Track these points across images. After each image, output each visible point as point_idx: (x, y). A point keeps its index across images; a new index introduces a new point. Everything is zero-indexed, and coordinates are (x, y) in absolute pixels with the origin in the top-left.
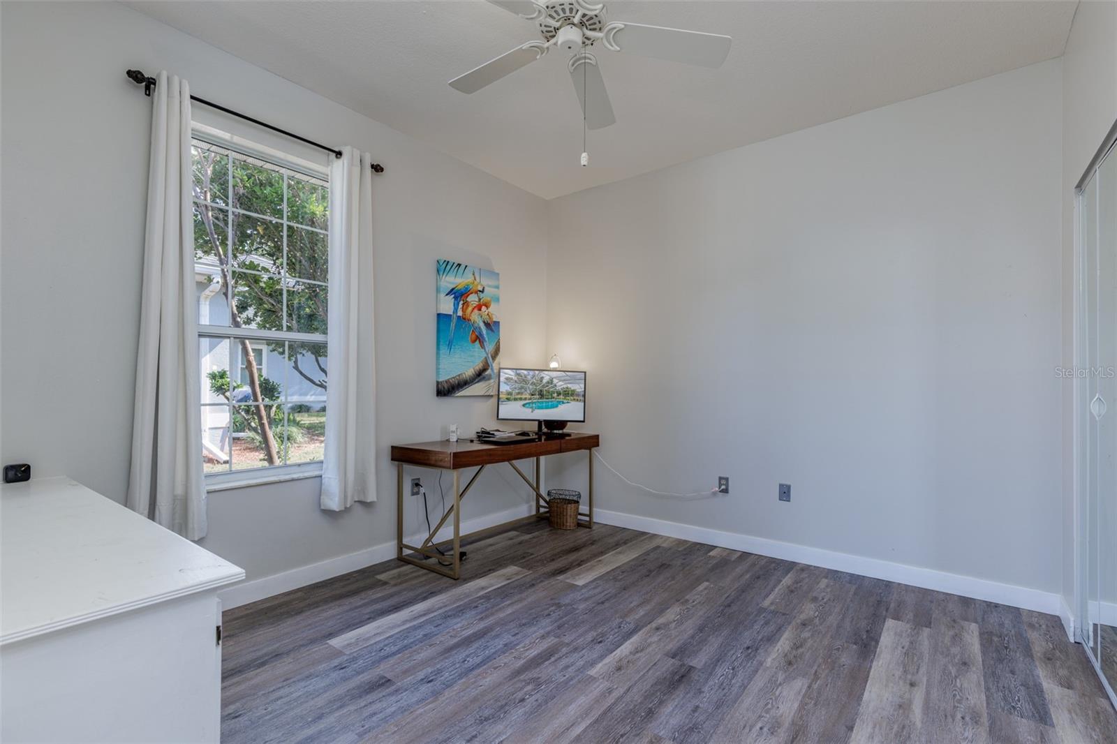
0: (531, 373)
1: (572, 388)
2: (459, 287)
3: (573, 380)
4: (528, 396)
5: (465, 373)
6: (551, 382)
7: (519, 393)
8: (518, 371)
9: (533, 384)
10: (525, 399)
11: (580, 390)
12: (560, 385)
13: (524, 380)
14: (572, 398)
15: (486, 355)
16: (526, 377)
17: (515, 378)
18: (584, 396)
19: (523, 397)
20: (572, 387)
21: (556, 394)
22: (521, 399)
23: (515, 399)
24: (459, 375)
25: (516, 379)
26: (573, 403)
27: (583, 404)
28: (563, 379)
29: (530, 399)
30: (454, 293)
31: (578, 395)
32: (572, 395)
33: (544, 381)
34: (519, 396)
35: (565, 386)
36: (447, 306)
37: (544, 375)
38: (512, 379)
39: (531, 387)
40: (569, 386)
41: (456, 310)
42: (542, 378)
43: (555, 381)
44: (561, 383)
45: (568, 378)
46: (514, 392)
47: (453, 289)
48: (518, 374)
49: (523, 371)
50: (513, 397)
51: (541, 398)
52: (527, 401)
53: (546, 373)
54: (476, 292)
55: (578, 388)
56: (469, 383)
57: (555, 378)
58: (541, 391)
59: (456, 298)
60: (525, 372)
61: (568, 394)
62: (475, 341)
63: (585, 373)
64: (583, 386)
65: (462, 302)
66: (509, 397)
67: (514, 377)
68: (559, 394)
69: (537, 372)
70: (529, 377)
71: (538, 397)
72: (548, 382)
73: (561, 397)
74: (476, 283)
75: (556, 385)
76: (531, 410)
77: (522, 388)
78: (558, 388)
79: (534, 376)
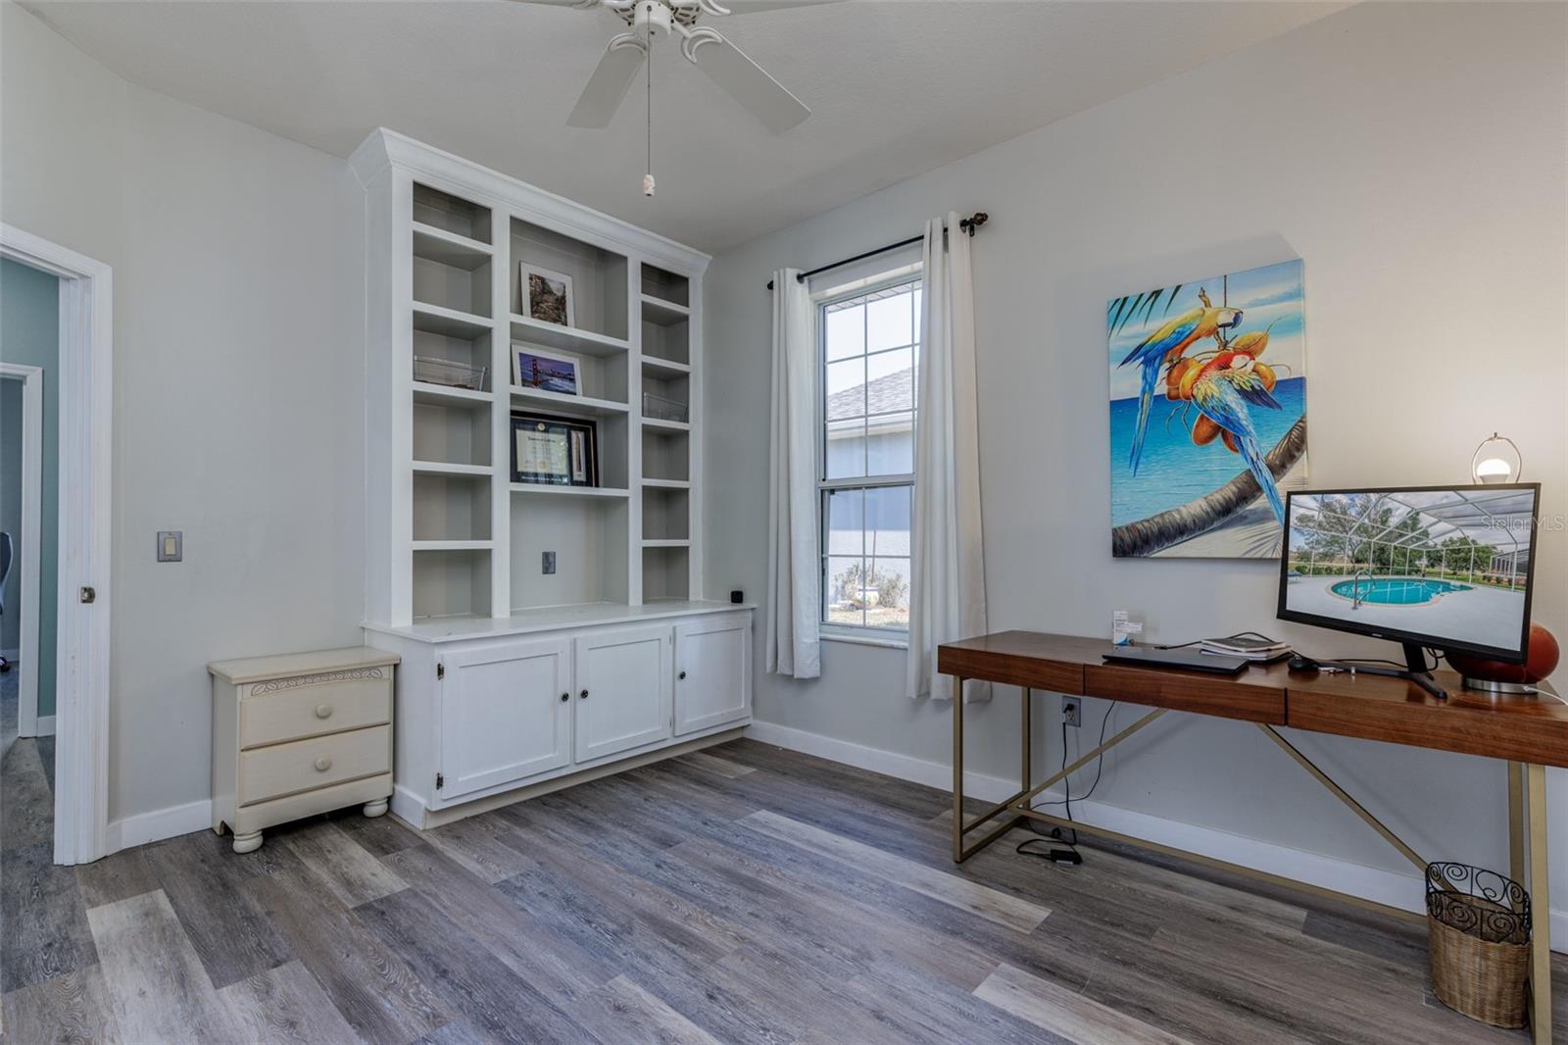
0: (1359, 499)
1: (1482, 543)
2: (1159, 336)
3: (1491, 514)
4: (1347, 565)
5: (1178, 511)
6: (1412, 522)
7: (1325, 556)
8: (1329, 498)
9: (1363, 530)
10: (1340, 572)
11: (1511, 548)
12: (1441, 533)
13: (1338, 521)
14: (1479, 573)
15: (1249, 466)
16: (1344, 513)
17: (1318, 516)
18: (1528, 568)
19: (1335, 565)
20: (1481, 537)
21: (1424, 561)
22: (1329, 571)
23: (1317, 572)
24: (1162, 515)
25: (1321, 518)
26: (1482, 591)
27: (1522, 595)
28: (1448, 512)
29: (1352, 572)
30: (1145, 354)
31: (1502, 564)
32: (1480, 563)
33: (1394, 521)
34: (1326, 564)
35: (1457, 535)
36: (1128, 382)
37: (1390, 505)
38: (1310, 519)
39: (1356, 539)
40: (1471, 533)
41: (1149, 385)
42: (1389, 511)
43: (1425, 520)
44: (1443, 526)
45: (1469, 509)
46: (1314, 552)
47: (1141, 347)
48: (1327, 506)
49: (1338, 496)
50: (1311, 565)
51: (1381, 571)
52: (1345, 578)
53: (1399, 496)
54: (1213, 332)
55: (1507, 540)
56: (1192, 531)
57: (1425, 510)
58: (1382, 550)
59: (1147, 363)
60: (1344, 499)
61: (1465, 560)
62: (1211, 437)
63: (1536, 487)
64: (1524, 534)
65: (1167, 365)
66: (1302, 563)
67: (1316, 513)
68: (1435, 559)
69: (1373, 497)
70: (1353, 512)
71: (1372, 566)
72: (1404, 525)
73: (1443, 568)
74: (1208, 311)
75: (1426, 534)
76: (1350, 603)
77: (1333, 541)
78: (1436, 542)
79: (1365, 508)
